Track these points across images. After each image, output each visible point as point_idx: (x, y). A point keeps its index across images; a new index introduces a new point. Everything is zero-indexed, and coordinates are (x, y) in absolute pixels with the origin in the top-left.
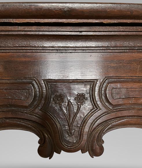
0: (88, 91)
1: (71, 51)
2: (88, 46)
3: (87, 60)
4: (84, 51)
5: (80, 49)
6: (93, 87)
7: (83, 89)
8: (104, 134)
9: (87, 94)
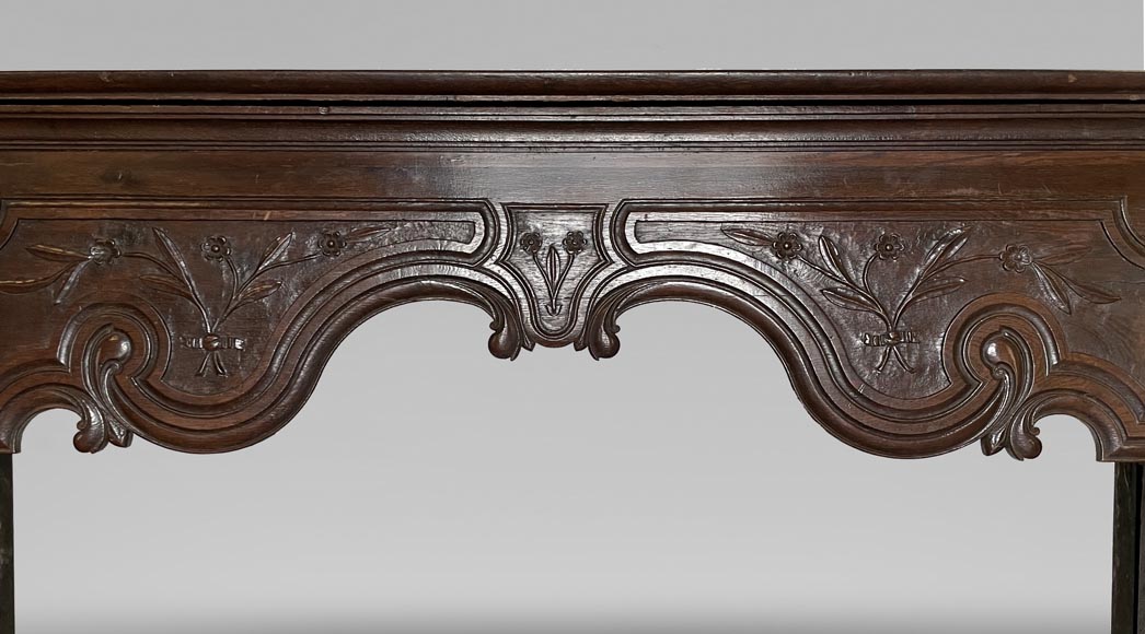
0: (589, 228)
1: (555, 150)
2: (587, 140)
3: (586, 166)
4: (582, 150)
5: (573, 145)
6: (598, 217)
7: (580, 223)
8: (620, 312)
9: (588, 232)
